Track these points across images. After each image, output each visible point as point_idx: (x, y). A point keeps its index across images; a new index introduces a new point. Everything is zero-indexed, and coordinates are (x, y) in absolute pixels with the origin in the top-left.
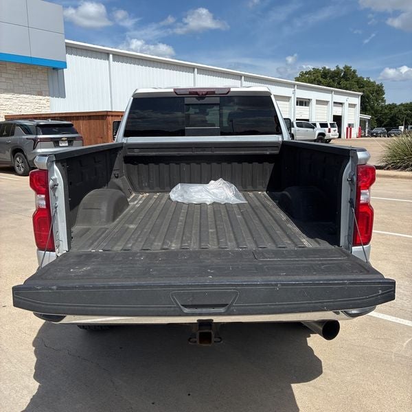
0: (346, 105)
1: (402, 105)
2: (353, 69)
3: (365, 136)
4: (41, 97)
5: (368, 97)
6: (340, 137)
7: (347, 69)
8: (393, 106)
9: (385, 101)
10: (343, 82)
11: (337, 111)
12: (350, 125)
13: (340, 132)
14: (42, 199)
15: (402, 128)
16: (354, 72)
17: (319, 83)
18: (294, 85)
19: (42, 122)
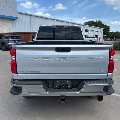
0: (99, 32)
1: (115, 32)
2: (101, 21)
3: (104, 41)
4: (10, 28)
5: (105, 30)
6: (97, 41)
7: (99, 21)
8: (112, 32)
9: (110, 31)
10: (98, 25)
11: (97, 33)
12: (100, 38)
13: (97, 39)
14: (14, 58)
15: (115, 39)
16: (101, 22)
17: (91, 25)
18: (84, 26)
19: (11, 35)
